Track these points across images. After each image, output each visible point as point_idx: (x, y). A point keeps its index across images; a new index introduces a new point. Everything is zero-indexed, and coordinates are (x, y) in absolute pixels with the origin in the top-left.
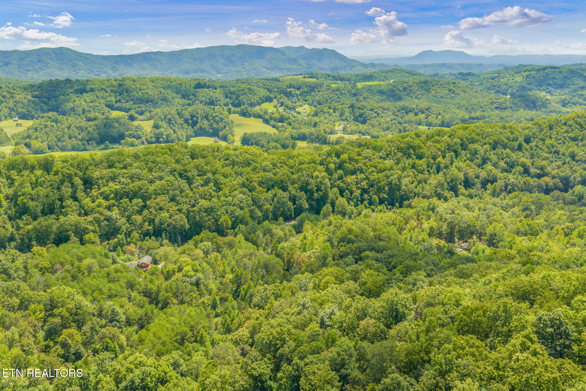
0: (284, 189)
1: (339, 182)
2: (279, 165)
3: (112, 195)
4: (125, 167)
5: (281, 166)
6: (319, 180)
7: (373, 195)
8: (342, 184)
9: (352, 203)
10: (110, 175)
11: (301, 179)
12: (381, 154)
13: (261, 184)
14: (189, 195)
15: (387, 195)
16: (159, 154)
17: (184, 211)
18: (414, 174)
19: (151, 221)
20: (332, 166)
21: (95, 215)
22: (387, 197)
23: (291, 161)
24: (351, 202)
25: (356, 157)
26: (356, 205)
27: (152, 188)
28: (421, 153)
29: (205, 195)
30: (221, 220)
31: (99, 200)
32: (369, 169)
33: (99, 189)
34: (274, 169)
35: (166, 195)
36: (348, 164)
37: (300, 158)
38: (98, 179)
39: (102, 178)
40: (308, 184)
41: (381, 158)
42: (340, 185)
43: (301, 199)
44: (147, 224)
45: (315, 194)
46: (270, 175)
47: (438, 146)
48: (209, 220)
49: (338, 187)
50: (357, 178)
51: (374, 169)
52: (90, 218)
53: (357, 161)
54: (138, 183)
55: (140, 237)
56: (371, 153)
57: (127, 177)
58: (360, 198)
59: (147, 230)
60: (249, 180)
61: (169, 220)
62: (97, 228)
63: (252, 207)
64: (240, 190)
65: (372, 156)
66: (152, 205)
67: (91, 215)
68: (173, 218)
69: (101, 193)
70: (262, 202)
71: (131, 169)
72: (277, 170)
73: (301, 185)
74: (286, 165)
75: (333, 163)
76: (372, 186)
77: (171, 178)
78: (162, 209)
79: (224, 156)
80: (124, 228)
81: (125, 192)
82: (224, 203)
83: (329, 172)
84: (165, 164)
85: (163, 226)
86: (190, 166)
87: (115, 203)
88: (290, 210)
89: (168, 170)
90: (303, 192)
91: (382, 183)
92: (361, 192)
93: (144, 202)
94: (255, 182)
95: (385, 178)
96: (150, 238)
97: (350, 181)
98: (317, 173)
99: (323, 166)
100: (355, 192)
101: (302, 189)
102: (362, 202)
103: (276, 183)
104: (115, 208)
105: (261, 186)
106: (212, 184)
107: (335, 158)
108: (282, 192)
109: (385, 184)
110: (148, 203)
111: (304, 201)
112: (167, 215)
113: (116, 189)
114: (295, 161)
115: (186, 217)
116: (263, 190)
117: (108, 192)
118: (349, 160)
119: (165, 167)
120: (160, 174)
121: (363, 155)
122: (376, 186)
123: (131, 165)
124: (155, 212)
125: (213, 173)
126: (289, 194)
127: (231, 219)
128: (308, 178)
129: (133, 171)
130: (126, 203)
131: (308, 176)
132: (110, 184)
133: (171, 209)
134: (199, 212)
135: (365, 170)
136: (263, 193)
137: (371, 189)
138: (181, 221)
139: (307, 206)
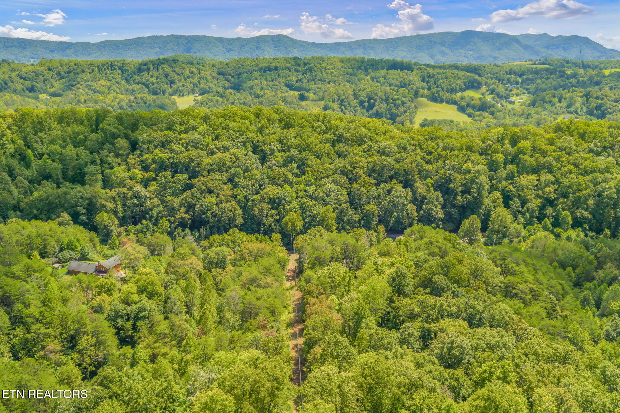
0: (407, 184)
1: (505, 183)
2: (409, 148)
3: (154, 166)
4: (186, 131)
5: (413, 150)
6: (468, 176)
7: (564, 209)
8: (511, 187)
9: (522, 220)
10: (161, 139)
11: (441, 172)
12: (592, 145)
13: (371, 172)
14: (255, 176)
15: (590, 213)
16: (236, 118)
17: (241, 197)
19: (190, 207)
20: (500, 157)
21: (121, 189)
22: (590, 216)
23: (431, 145)
24: (520, 217)
25: (544, 147)
26: (528, 223)
27: (207, 161)
29: (279, 179)
30: (287, 217)
31: (134, 170)
32: (563, 166)
33: (141, 155)
34: (400, 152)
35: (224, 173)
36: (527, 157)
37: (447, 140)
38: (143, 143)
39: (150, 142)
40: (449, 180)
41: (590, 151)
42: (507, 189)
43: (432, 203)
44: (183, 209)
45: (459, 198)
46: (391, 161)
48: (272, 216)
49: (503, 190)
50: (538, 180)
51: (572, 167)
52: (113, 193)
53: (544, 154)
54: (193, 152)
55: (170, 227)
56: (574, 142)
57: (182, 145)
58: (537, 212)
59: (182, 218)
60: (354, 165)
61: (215, 208)
62: (120, 206)
63: (343, 205)
64: (333, 177)
65: (574, 148)
66: (197, 184)
67: (117, 189)
68: (220, 205)
69: (142, 161)
70: (365, 199)
71: (193, 134)
72: (404, 155)
73: (437, 181)
74: (421, 149)
75: (502, 153)
76: (565, 195)
77: (240, 152)
78: (210, 192)
79: (331, 129)
80: (154, 212)
81: (172, 163)
82: (302, 193)
83: (493, 166)
84: (238, 131)
85: (203, 216)
86: (272, 137)
87: (154, 176)
88: (409, 218)
89: (240, 139)
90: (439, 193)
91: (584, 192)
92: (541, 203)
93: (190, 179)
94: (362, 168)
95: (591, 185)
96: (183, 231)
97: (526, 183)
98: (469, 165)
99: (483, 156)
100: (531, 202)
101: (438, 187)
102: (540, 220)
103: (396, 173)
104: (154, 183)
105: (370, 176)
106: (294, 165)
107: (507, 146)
108: (398, 188)
109: (589, 195)
110: (195, 181)
111: (436, 207)
112: (214, 201)
113: (161, 158)
114: (438, 144)
115: (241, 207)
116: (371, 181)
117: (150, 161)
118: (531, 150)
119: (238, 135)
120: (226, 144)
121: (559, 144)
122: (571, 196)
123: (194, 129)
124: (198, 195)
125: (301, 150)
126: (414, 193)
127: (304, 219)
128: (452, 172)
129: (192, 137)
130: (166, 178)
131: (453, 168)
132: (156, 151)
133: (222, 193)
134: (260, 202)
135: (555, 169)
136: (369, 186)
137: (561, 200)
138: (231, 211)
139: (441, 215)
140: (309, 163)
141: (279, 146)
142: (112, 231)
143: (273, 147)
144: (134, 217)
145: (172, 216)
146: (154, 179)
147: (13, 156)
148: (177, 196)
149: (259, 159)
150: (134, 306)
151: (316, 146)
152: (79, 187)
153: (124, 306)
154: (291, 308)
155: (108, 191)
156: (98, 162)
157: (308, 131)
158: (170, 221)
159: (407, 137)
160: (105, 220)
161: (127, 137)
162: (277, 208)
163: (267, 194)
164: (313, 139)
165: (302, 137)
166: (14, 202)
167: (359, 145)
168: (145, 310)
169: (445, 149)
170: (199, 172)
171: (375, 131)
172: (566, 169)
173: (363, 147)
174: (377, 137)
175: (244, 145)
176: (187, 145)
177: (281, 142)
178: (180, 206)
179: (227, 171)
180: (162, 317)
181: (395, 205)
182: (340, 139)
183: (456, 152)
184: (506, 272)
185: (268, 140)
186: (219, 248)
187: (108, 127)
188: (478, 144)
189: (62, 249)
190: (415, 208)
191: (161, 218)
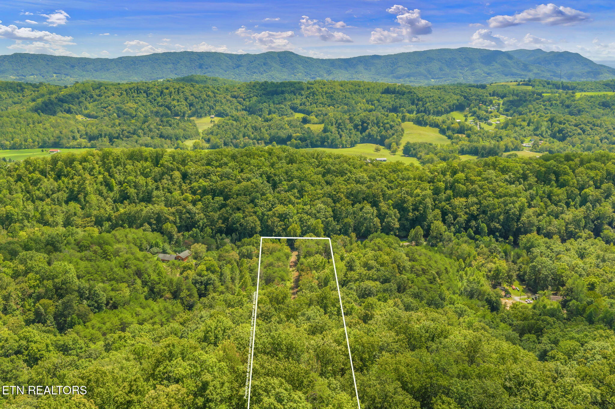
0: (375, 204)
1: (443, 203)
2: (377, 178)
3: (199, 191)
4: (220, 166)
5: (380, 180)
6: (418, 198)
7: (482, 222)
8: (448, 206)
9: (453, 229)
10: (203, 172)
11: (398, 195)
12: (507, 177)
13: (349, 195)
14: (269, 199)
15: (501, 225)
16: (255, 156)
17: (259, 213)
18: (546, 205)
19: (225, 220)
20: (442, 185)
21: (178, 207)
22: (500, 227)
23: (393, 176)
24: (452, 227)
25: (473, 178)
26: (458, 231)
27: (236, 188)
28: (564, 180)
29: (285, 200)
30: (291, 227)
31: (186, 194)
32: (484, 192)
33: (191, 183)
34: (370, 181)
35: (248, 196)
36: (461, 185)
37: (405, 173)
38: (192, 175)
39: (196, 174)
40: (404, 201)
41: (506, 180)
42: (445, 207)
44: (220, 221)
45: (410, 214)
46: (364, 188)
47: (592, 174)
48: (280, 226)
49: (442, 208)
50: (467, 202)
51: (490, 193)
52: (173, 210)
53: (473, 182)
54: (226, 182)
55: (212, 233)
56: (495, 174)
57: (218, 176)
58: (464, 224)
59: (220, 227)
60: (337, 191)
61: (242, 220)
62: (178, 219)
63: (329, 219)
64: (322, 199)
65: (495, 178)
66: (230, 204)
67: (175, 207)
68: (246, 219)
69: (191, 187)
70: (344, 214)
71: (225, 168)
72: (373, 183)
73: (396, 202)
74: (386, 179)
75: (444, 181)
76: (484, 212)
77: (258, 181)
78: (239, 209)
79: (322, 164)
80: (201, 223)
81: (212, 189)
82: (301, 211)
83: (436, 191)
84: (257, 166)
85: (234, 226)
86: (280, 170)
87: (200, 198)
88: (375, 227)
89: (258, 172)
90: (396, 210)
91: (498, 210)
92: (467, 218)
93: (224, 200)
94: (343, 193)
95: (503, 206)
96: (221, 236)
97: (458, 204)
98: (418, 191)
99: (431, 184)
100: (461, 217)
101: (395, 206)
102: (466, 229)
103: (367, 197)
104: (200, 203)
105: (348, 198)
106: (296, 191)
107: (448, 177)
108: (368, 207)
109: (501, 213)
110: (228, 202)
111: (394, 220)
112: (241, 215)
113: (204, 186)
114: (398, 175)
115: (259, 220)
116: (349, 202)
117: (197, 187)
118: (464, 180)
119: (256, 169)
120: (249, 176)
121: (483, 176)
122: (489, 212)
123: (226, 164)
124: (231, 212)
125: (301, 179)
126: (379, 210)
127: (302, 228)
128: (406, 196)
129: (225, 170)
130: (208, 199)
131: (407, 193)
132: (201, 180)
133: (247, 210)
134: (272, 216)
135: (479, 194)
136: (348, 205)
137: (481, 216)
138: (253, 223)
139: (397, 225)
140: (306, 189)
141: (285, 177)
142: (174, 235)
143: (281, 178)
144: (186, 226)
145: (212, 226)
146: (200, 200)
147: (101, 183)
148: (216, 212)
149: (272, 186)
150: (206, 278)
151: (311, 176)
152: (150, 206)
153: (199, 278)
154: (292, 281)
155: (170, 208)
156: (161, 188)
157: (306, 165)
158: (212, 229)
159: (376, 169)
160: (169, 228)
161: (179, 169)
162: (283, 221)
163: (277, 211)
164: (309, 172)
165: (301, 171)
166: (107, 215)
167: (342, 176)
168: (211, 279)
169: (403, 179)
170: (230, 195)
171: (353, 165)
172: (486, 194)
173: (345, 177)
174: (354, 170)
175: (261, 176)
176: (221, 177)
177: (286, 173)
178: (219, 219)
179: (249, 195)
180: (220, 284)
181: (365, 219)
182: (328, 171)
183: (410, 181)
184: (412, 260)
185: (277, 173)
186: (248, 247)
187: (166, 163)
188: (427, 175)
189: (151, 247)
190: (379, 220)
191: (206, 227)
